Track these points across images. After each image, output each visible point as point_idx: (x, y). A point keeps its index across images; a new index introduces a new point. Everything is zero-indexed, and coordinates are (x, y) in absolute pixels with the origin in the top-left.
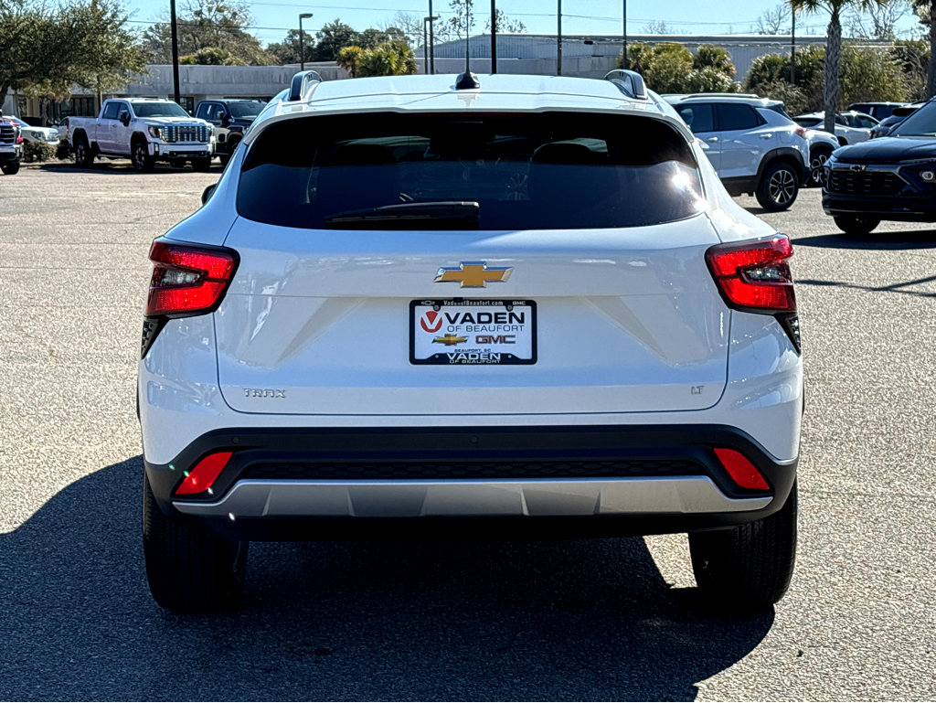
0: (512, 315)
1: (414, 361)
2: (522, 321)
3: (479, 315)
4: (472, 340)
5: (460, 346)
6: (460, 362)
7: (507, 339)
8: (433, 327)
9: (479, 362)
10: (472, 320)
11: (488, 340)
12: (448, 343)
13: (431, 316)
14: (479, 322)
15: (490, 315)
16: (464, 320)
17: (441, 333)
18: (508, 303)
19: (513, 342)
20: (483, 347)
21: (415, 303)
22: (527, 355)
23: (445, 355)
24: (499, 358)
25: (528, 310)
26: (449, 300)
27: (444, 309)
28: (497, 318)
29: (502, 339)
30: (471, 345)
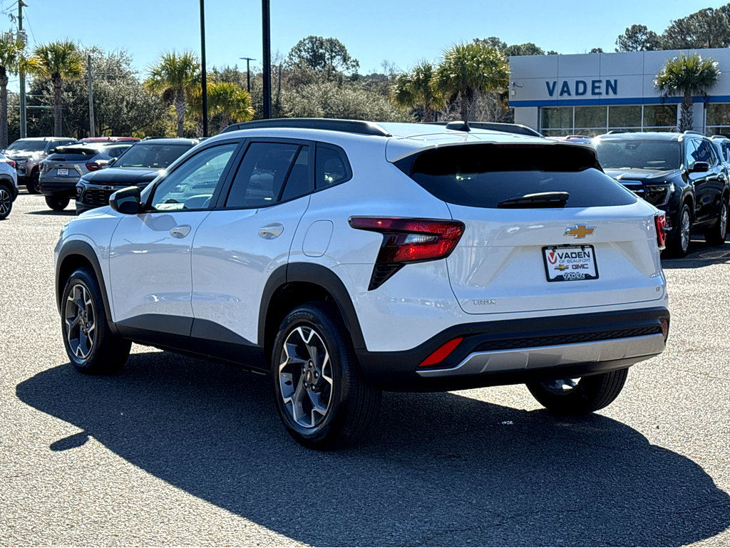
0: (585, 253)
1: (549, 280)
2: (589, 256)
3: (572, 253)
4: (570, 267)
5: (566, 271)
6: (569, 280)
7: (585, 266)
8: (553, 261)
9: (576, 279)
10: (569, 257)
11: (577, 267)
12: (561, 270)
13: (552, 255)
14: (572, 257)
15: (575, 253)
16: (566, 257)
17: (557, 264)
18: (583, 247)
19: (587, 268)
20: (576, 271)
21: (544, 248)
22: (593, 274)
23: (562, 276)
24: (584, 276)
25: (590, 250)
26: (560, 246)
27: (557, 251)
28: (579, 255)
29: (583, 266)
30: (570, 270)
